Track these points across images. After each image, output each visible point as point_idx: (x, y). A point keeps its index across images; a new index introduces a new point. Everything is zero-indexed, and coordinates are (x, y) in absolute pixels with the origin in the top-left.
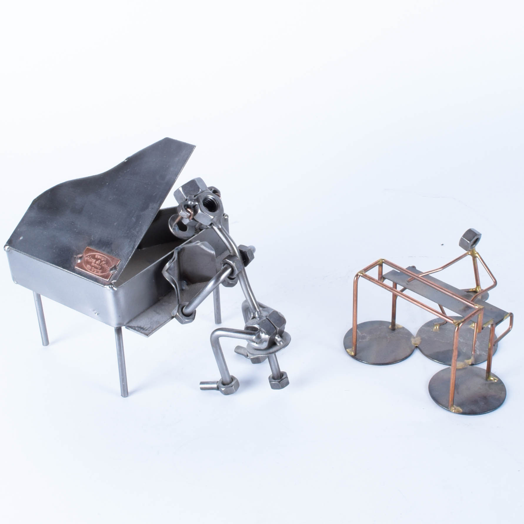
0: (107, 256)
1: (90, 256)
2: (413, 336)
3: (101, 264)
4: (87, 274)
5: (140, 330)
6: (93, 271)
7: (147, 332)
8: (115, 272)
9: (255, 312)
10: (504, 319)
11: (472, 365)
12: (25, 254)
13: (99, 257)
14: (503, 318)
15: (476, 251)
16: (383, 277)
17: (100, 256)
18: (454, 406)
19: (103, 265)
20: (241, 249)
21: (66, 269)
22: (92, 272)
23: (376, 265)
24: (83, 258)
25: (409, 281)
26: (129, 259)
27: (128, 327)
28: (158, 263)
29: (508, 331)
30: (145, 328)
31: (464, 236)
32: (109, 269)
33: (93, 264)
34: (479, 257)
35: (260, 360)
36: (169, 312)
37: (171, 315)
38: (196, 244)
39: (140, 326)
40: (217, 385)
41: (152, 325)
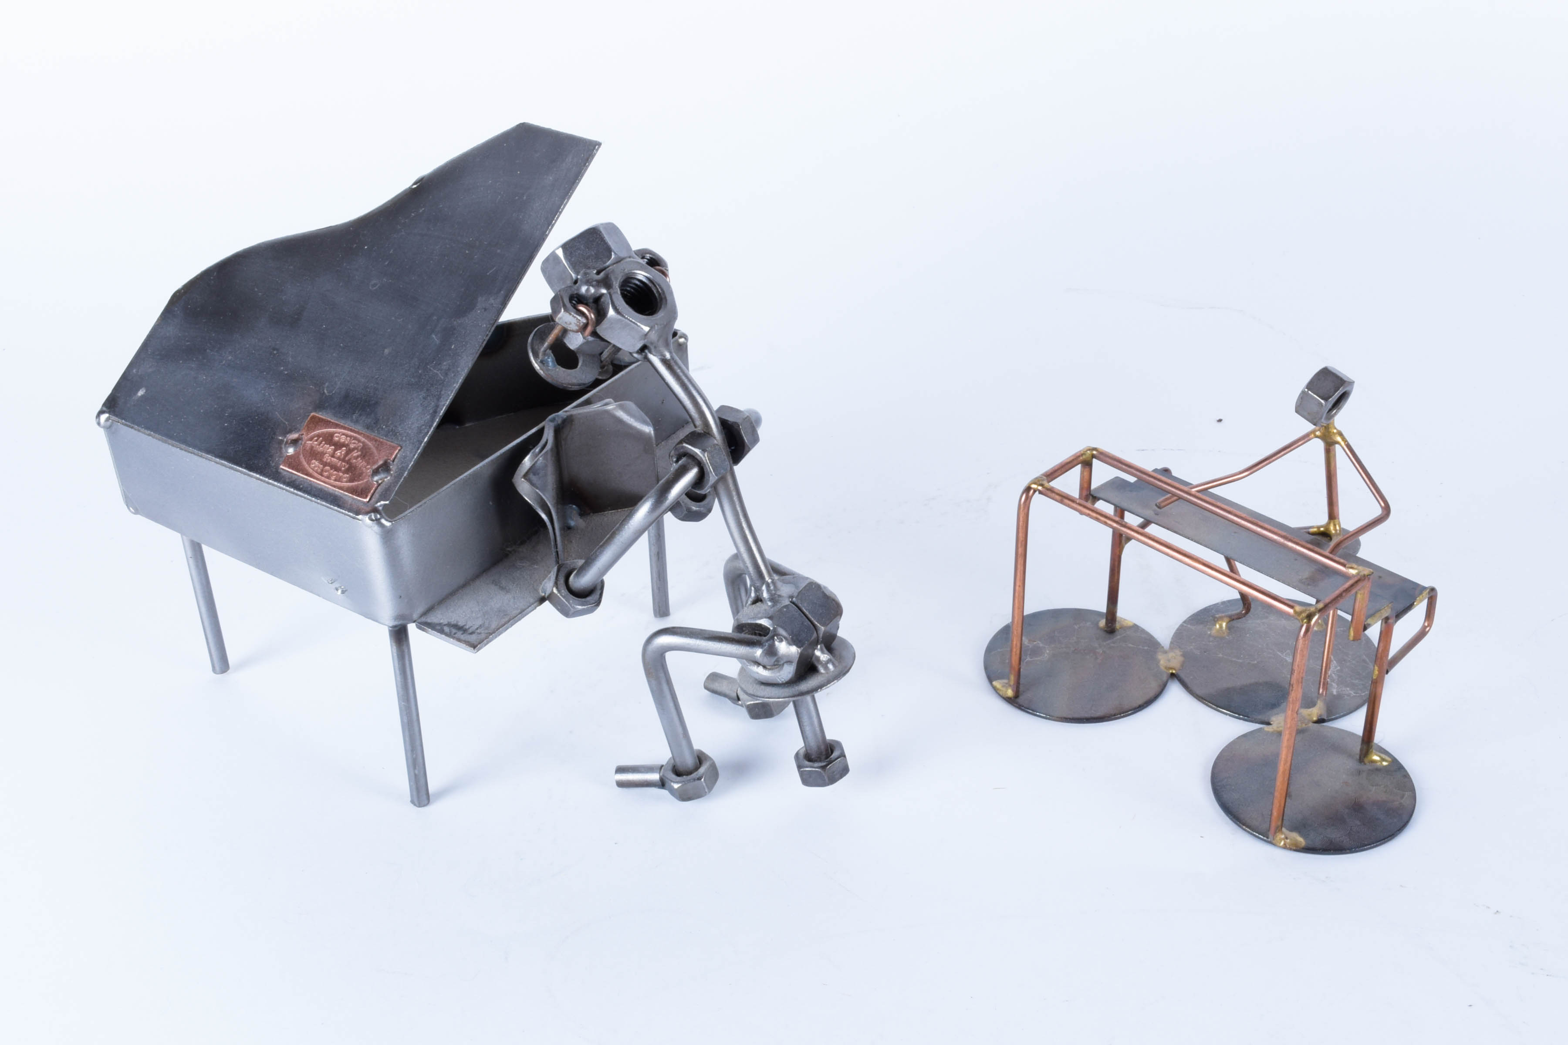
0: (365, 436)
1: (318, 436)
2: (1163, 647)
3: (347, 458)
4: (311, 485)
5: (455, 634)
6: (328, 477)
7: (473, 638)
8: (386, 480)
9: (762, 586)
10: (1415, 603)
11: (1321, 721)
12: (149, 435)
13: (343, 439)
14: (1413, 601)
15: (1336, 428)
16: (1092, 496)
17: (347, 436)
18: (1284, 829)
19: (354, 461)
20: (724, 417)
21: (256, 472)
22: (323, 478)
23: (1075, 462)
24: (300, 442)
25: (1163, 504)
26: (423, 445)
27: (425, 625)
28: (501, 455)
29: (1421, 635)
30: (469, 628)
31: (1311, 386)
32: (370, 471)
33: (327, 458)
34: (1343, 443)
35: (771, 710)
36: (533, 587)
37: (537, 591)
38: (605, 407)
39: (455, 622)
40: (661, 774)
41: (487, 619)
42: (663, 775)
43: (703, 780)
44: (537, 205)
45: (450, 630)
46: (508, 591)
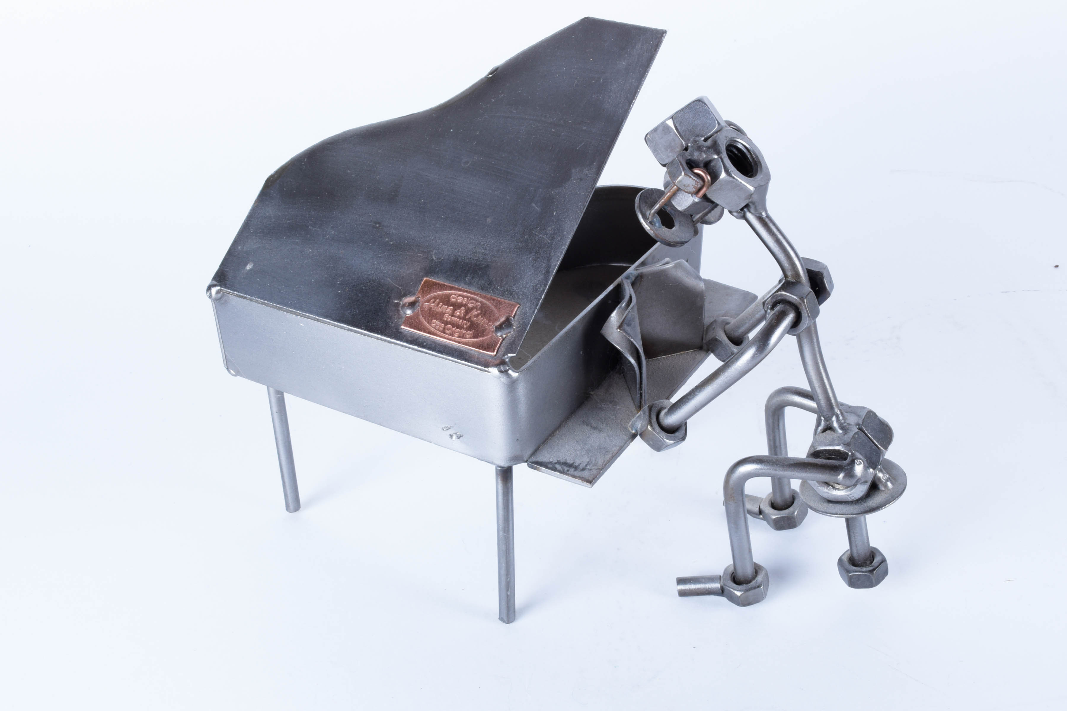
0: (481, 296)
1: (435, 298)
3: (467, 317)
4: (434, 342)
5: (568, 471)
6: (452, 335)
7: (586, 474)
8: (509, 335)
9: (832, 417)
12: (263, 304)
13: (460, 300)
17: (463, 297)
19: (475, 319)
20: (808, 268)
21: (378, 333)
22: (446, 336)
24: (417, 304)
26: (540, 301)
27: (536, 464)
28: (592, 309)
30: (579, 465)
32: (493, 328)
33: (447, 317)
35: (795, 522)
36: (621, 425)
37: (627, 429)
38: (664, 266)
39: (564, 460)
40: (722, 584)
41: (592, 456)
42: (724, 584)
43: (762, 587)
44: (615, 86)
45: (562, 468)
46: (600, 431)
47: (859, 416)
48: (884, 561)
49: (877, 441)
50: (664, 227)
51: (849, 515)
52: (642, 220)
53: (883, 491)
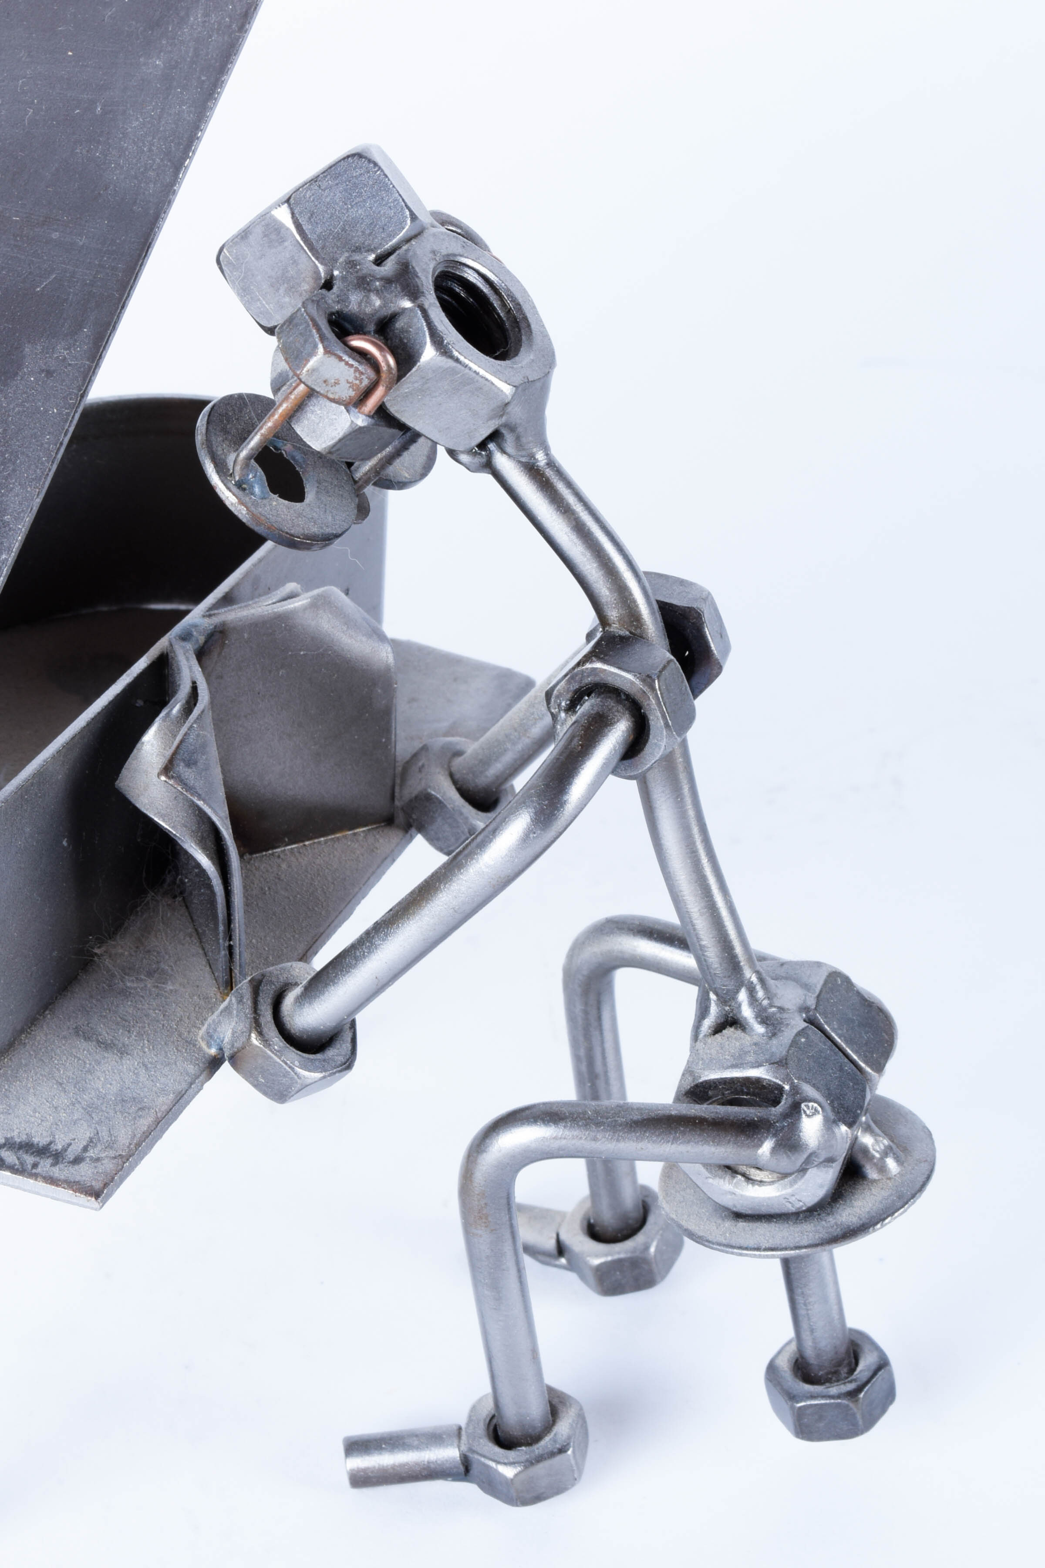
5: (35, 1165)
7: (85, 1172)
9: (737, 992)
30: (65, 1149)
35: (651, 1272)
36: (180, 1035)
37: (195, 1045)
38: (284, 603)
39: (24, 1138)
40: (464, 1448)
41: (100, 1122)
42: (471, 1450)
43: (570, 1452)
44: (135, 124)
45: (18, 1159)
46: (123, 1052)
47: (806, 987)
48: (883, 1364)
49: (856, 1052)
50: (276, 496)
51: (792, 1249)
52: (215, 479)
53: (875, 1181)
